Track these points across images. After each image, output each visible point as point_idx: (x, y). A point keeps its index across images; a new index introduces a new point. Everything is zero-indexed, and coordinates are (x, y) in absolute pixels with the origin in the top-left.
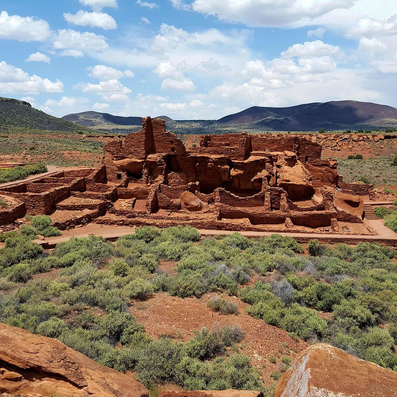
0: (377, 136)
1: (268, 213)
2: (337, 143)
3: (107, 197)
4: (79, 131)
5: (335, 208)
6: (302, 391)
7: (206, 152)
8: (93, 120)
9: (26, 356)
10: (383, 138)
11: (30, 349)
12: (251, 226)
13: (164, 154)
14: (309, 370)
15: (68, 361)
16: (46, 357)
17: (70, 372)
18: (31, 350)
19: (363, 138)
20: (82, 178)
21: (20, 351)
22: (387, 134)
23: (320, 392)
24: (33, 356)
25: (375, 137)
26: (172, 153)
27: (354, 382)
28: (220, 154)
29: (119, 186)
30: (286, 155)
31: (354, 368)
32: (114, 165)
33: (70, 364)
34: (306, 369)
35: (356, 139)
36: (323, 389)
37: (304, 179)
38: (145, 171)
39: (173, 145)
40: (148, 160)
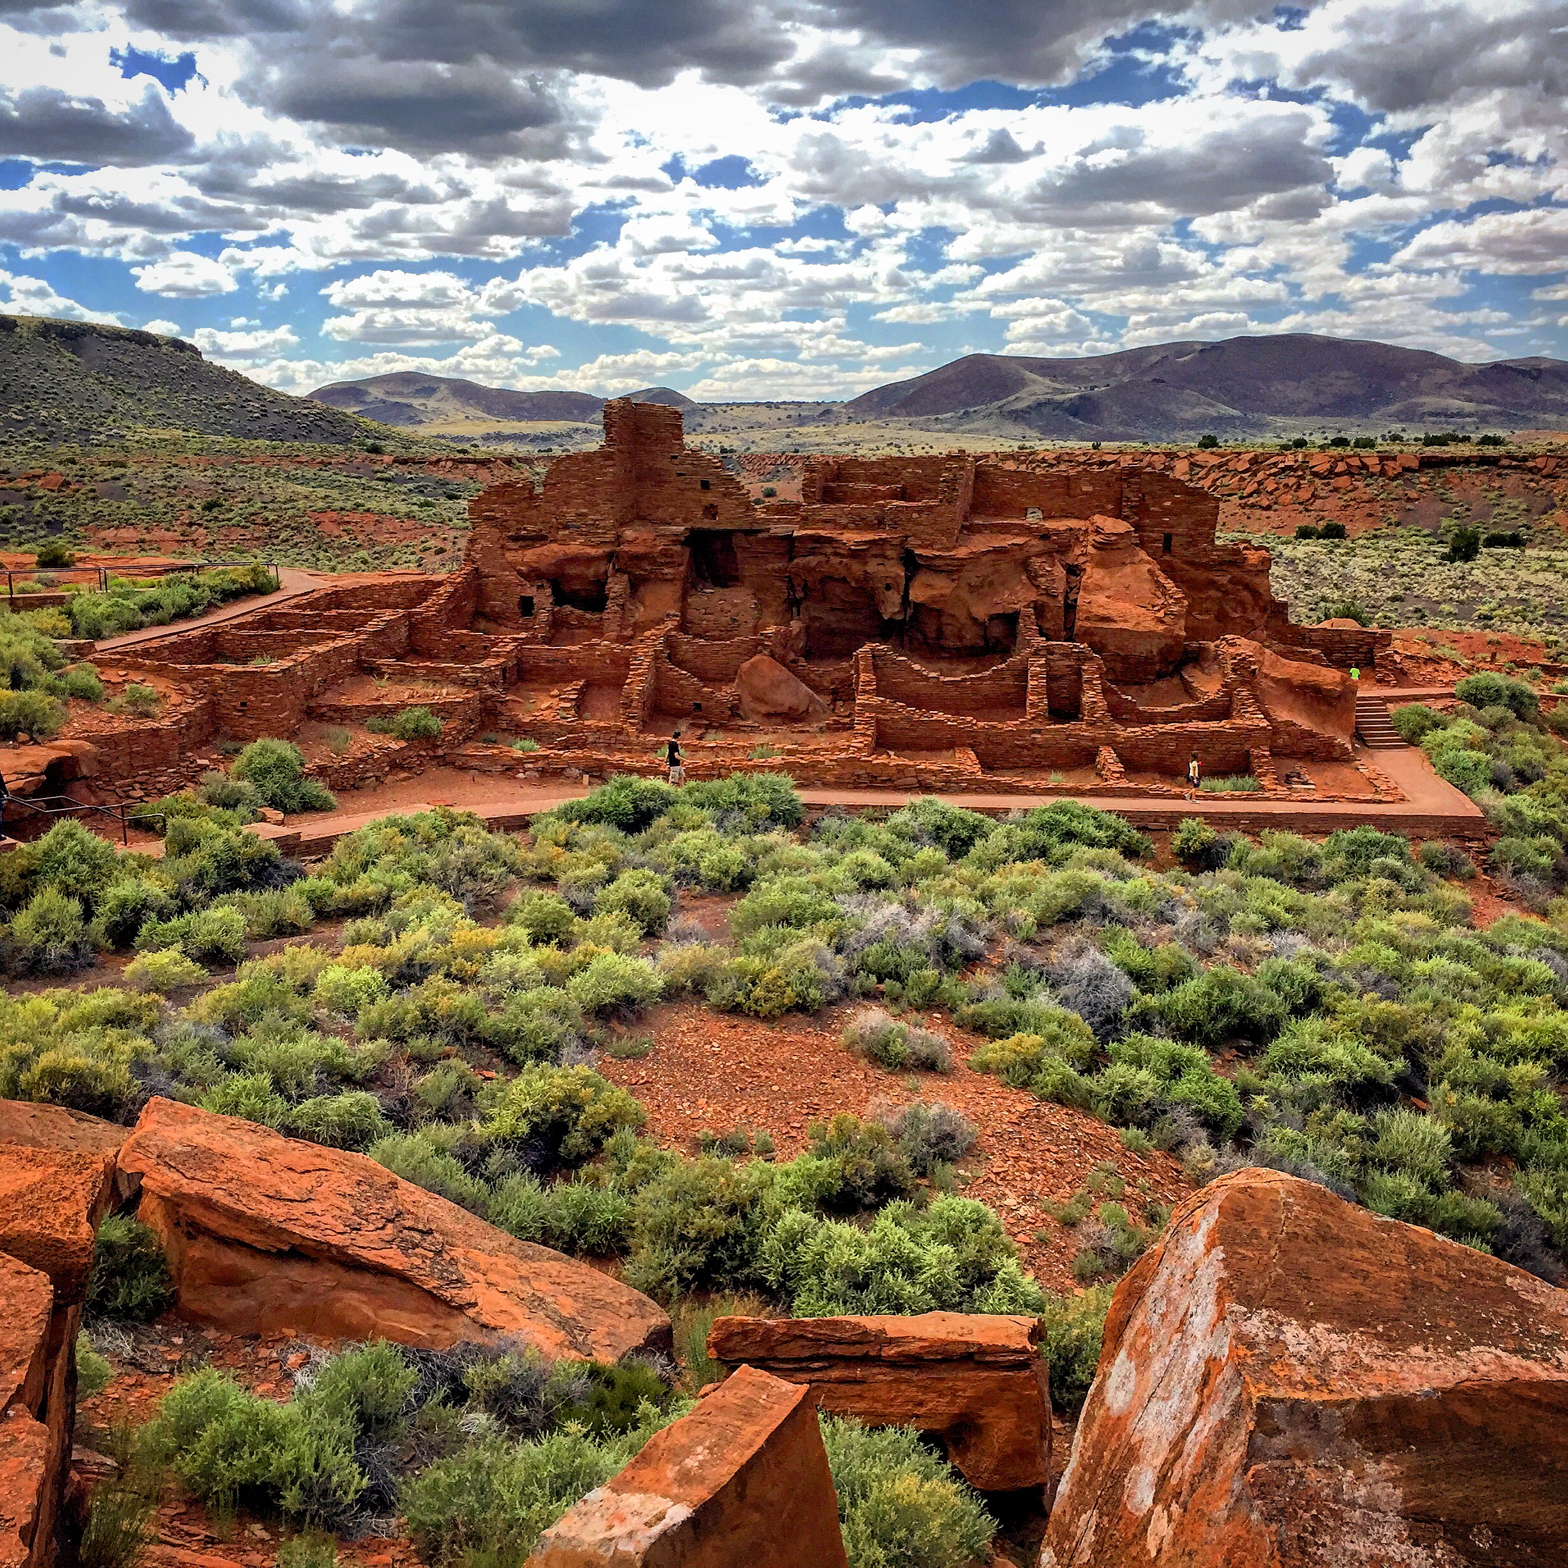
0: (1395, 459)
1: (1039, 732)
2: (1260, 483)
3: (489, 677)
4: (370, 442)
5: (1265, 712)
6: (1196, 1320)
7: (826, 522)
8: (416, 402)
9: (274, 1212)
10: (1415, 464)
11: (284, 1188)
12: (982, 774)
13: (680, 529)
14: (1219, 1253)
15: (408, 1224)
16: (337, 1212)
17: (418, 1262)
18: (287, 1191)
19: (1350, 465)
20: (401, 612)
21: (255, 1194)
22: (1429, 451)
23: (1255, 1320)
24: (298, 1210)
25: (1391, 463)
26: (707, 524)
27: (1362, 1289)
28: (871, 527)
29: (527, 641)
30: (1097, 532)
31: (1362, 1245)
32: (512, 566)
33: (418, 1236)
34: (1208, 1251)
35: (1323, 468)
36: (1265, 1313)
37: (1161, 614)
38: (616, 586)
39: (709, 498)
40: (625, 548)
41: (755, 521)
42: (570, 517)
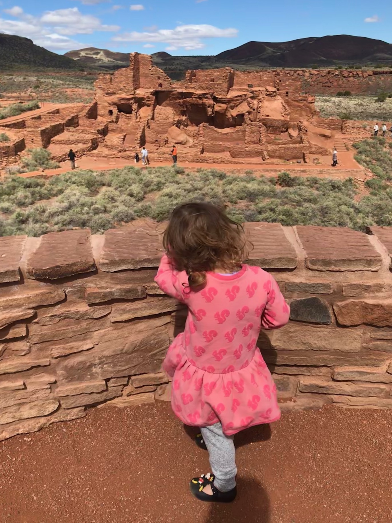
0: (366, 72)
1: (247, 147)
2: (328, 79)
3: (99, 132)
4: (81, 68)
5: (309, 142)
7: (192, 88)
8: (94, 56)
10: (371, 73)
12: (231, 159)
13: (152, 90)
19: (353, 74)
20: (76, 114)
22: (376, 70)
25: (365, 73)
26: (160, 89)
28: (204, 89)
29: (110, 122)
30: (267, 91)
32: (106, 101)
35: (346, 75)
37: (283, 115)
38: (135, 107)
39: (160, 81)
40: (137, 96)
41: (173, 88)
42: (122, 87)
